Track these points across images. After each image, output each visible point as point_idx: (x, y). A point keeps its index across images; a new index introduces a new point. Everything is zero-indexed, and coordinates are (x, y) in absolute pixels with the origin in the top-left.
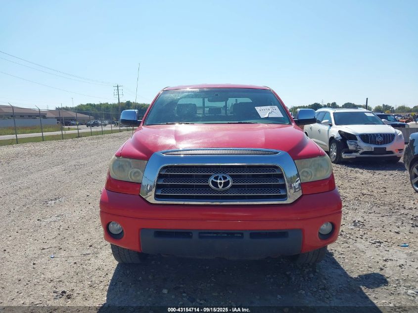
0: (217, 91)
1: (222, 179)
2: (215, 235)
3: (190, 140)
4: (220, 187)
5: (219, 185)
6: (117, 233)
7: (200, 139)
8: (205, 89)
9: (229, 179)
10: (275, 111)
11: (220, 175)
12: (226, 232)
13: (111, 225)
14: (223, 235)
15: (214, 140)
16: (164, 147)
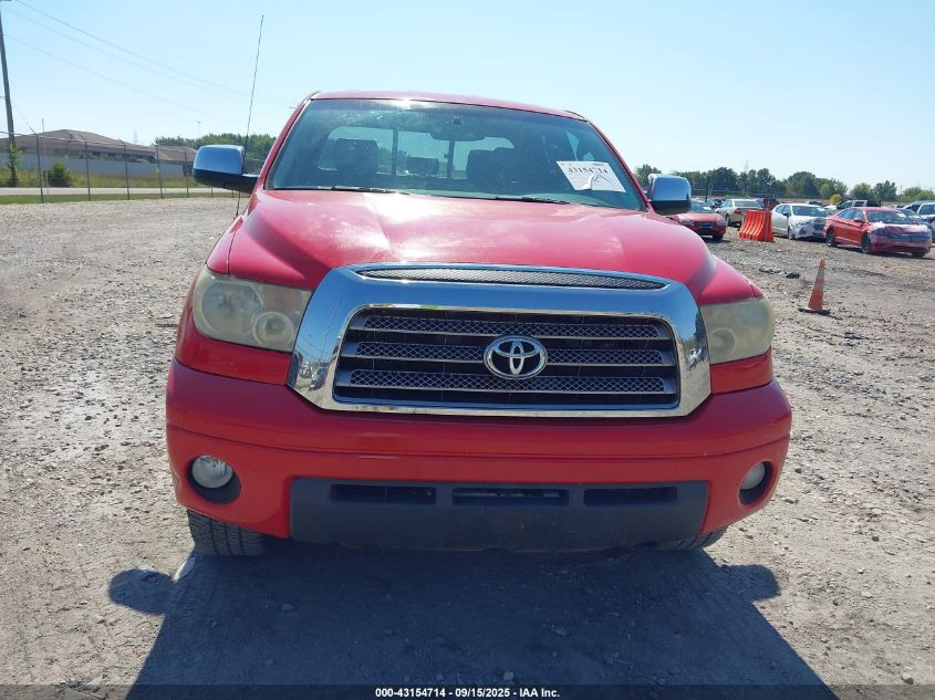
0: (456, 112)
1: (522, 351)
2: (492, 495)
3: (425, 239)
4: (516, 371)
5: (512, 366)
6: (213, 486)
7: (454, 239)
8: (427, 105)
9: (539, 350)
10: (604, 174)
11: (517, 341)
12: (521, 487)
13: (197, 466)
14: (513, 495)
15: (492, 244)
16: (359, 254)
